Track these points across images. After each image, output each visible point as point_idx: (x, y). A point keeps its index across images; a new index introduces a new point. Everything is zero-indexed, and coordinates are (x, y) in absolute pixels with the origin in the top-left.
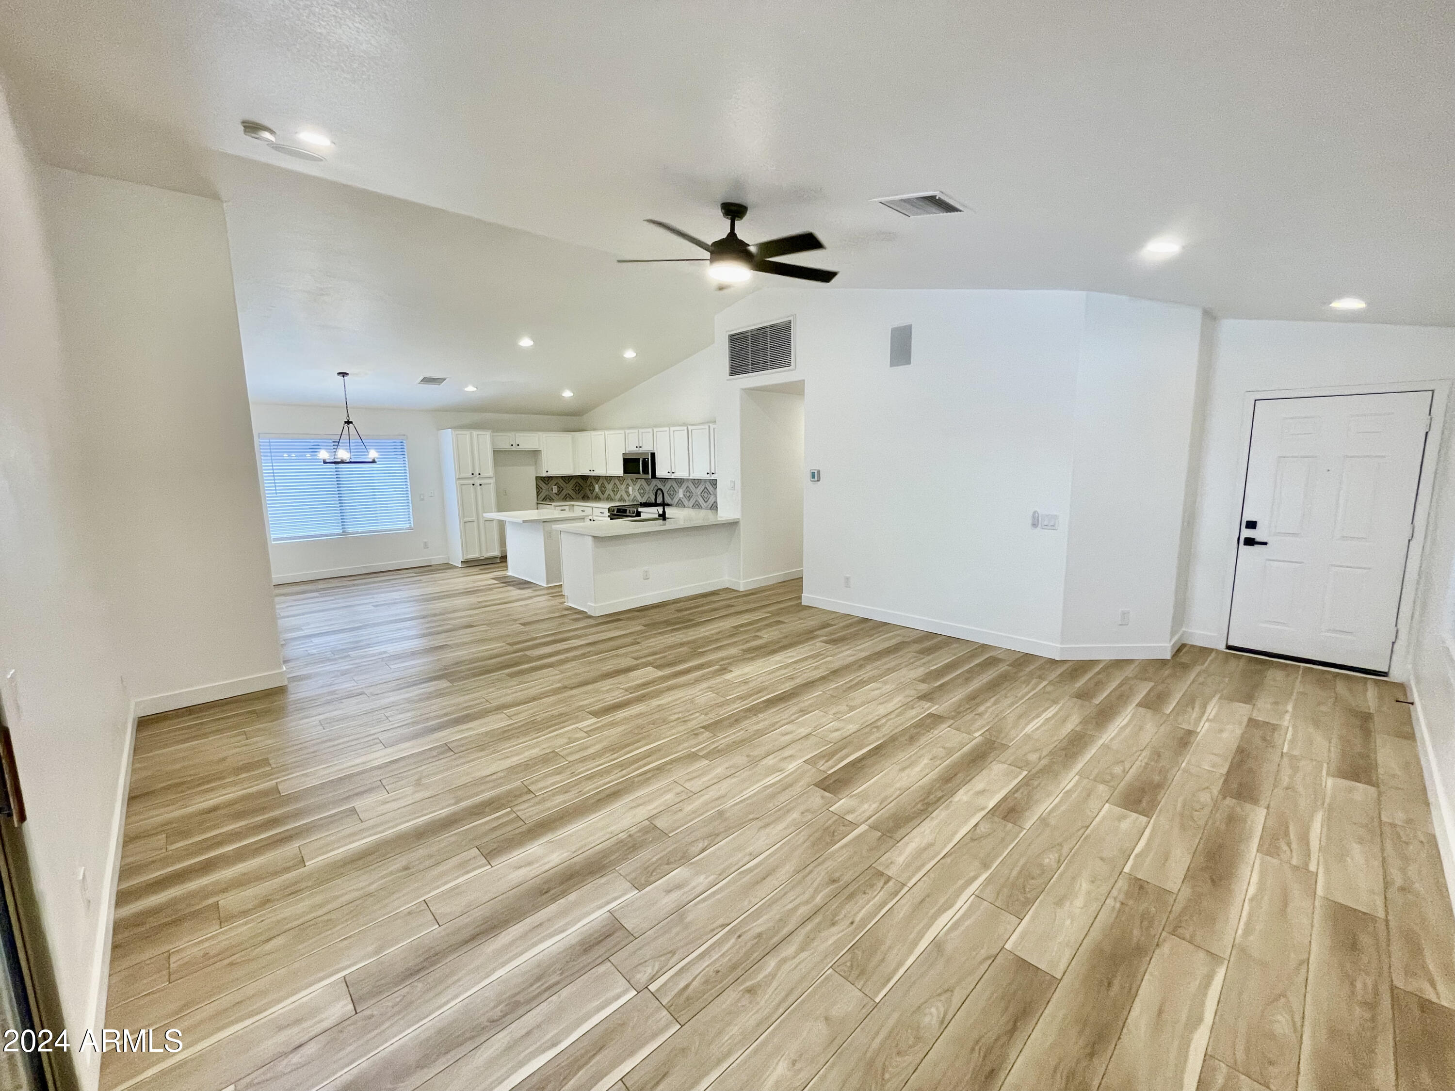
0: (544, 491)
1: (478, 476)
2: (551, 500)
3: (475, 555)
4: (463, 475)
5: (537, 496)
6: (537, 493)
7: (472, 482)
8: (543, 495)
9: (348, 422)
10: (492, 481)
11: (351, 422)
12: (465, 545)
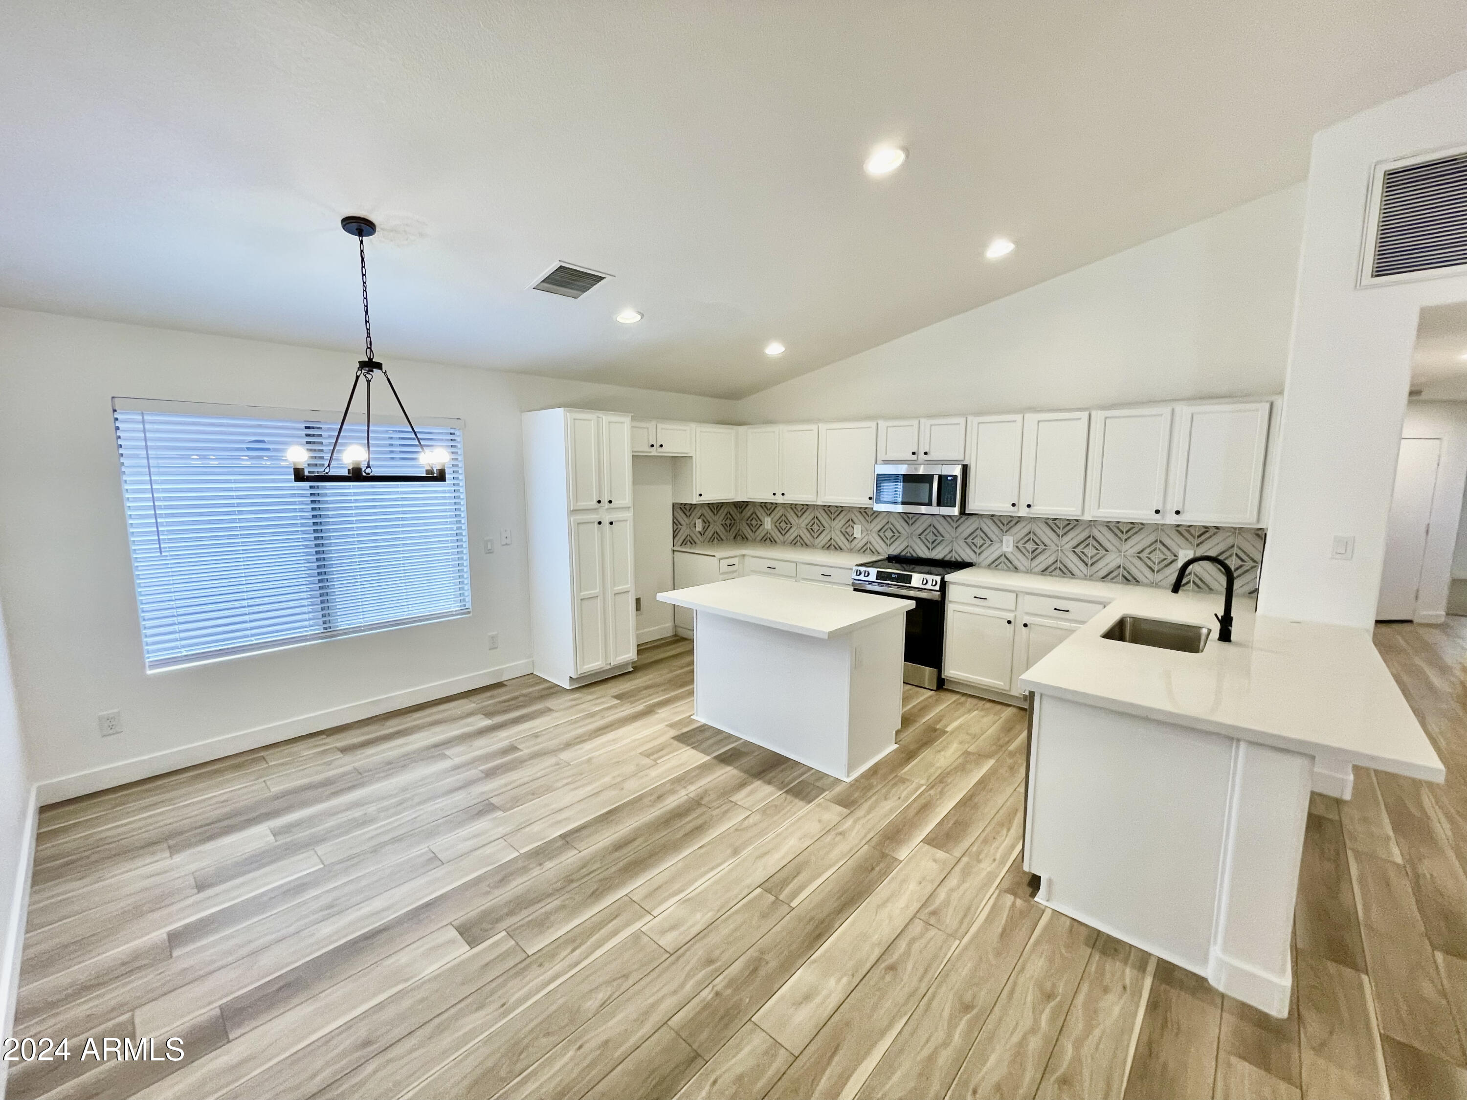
0: (684, 528)
1: (607, 505)
2: (693, 543)
3: (595, 664)
4: (582, 504)
5: (674, 537)
6: (674, 532)
7: (596, 517)
8: (681, 537)
9: (370, 365)
10: (629, 515)
11: (379, 366)
12: (579, 649)
